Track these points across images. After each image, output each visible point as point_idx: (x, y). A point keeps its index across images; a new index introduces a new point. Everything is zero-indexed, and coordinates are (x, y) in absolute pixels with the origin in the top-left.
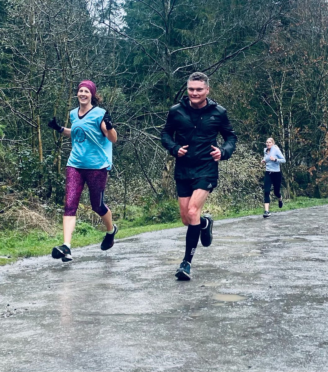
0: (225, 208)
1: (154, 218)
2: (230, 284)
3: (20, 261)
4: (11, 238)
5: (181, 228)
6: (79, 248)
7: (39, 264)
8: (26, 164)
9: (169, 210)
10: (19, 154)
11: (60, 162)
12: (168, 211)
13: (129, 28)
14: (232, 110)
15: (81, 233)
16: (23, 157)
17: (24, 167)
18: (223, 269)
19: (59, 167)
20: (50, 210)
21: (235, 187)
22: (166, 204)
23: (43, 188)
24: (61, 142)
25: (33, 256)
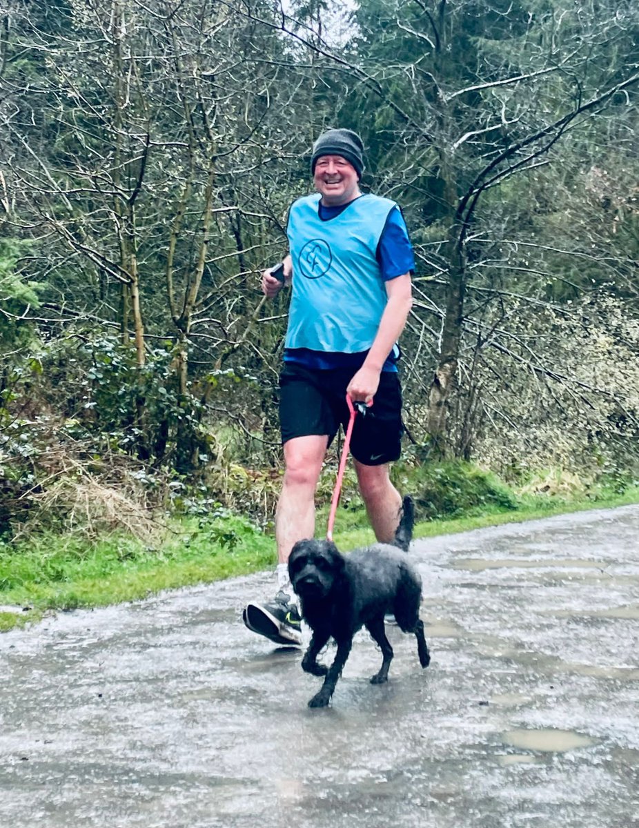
0: (589, 481)
2: (557, 698)
3: (51, 620)
4: (55, 553)
5: (465, 534)
6: (201, 587)
7: (92, 628)
8: (107, 371)
9: (444, 485)
10: (89, 347)
11: (185, 367)
12: (442, 489)
13: (365, 39)
14: (611, 236)
15: (223, 543)
16: (99, 356)
17: (101, 379)
18: (548, 652)
19: (184, 379)
20: (153, 484)
21: (618, 426)
22: (437, 470)
23: (136, 431)
24: (187, 319)
25: (81, 607)
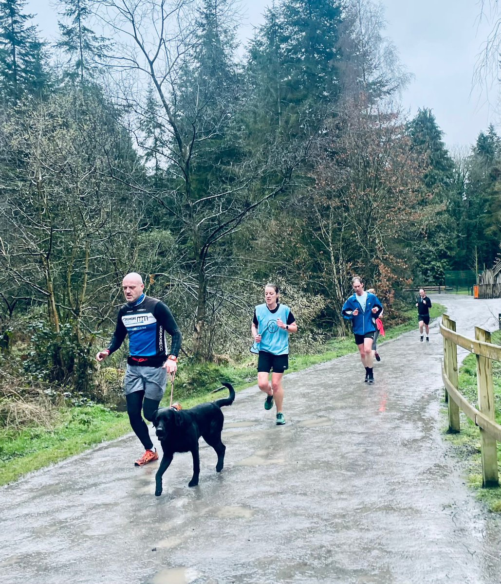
1: (184, 385)
10: (31, 326)
11: (79, 331)
12: (199, 376)
17: (37, 341)
19: (79, 337)
20: (55, 395)
22: (197, 368)
24: (79, 309)
